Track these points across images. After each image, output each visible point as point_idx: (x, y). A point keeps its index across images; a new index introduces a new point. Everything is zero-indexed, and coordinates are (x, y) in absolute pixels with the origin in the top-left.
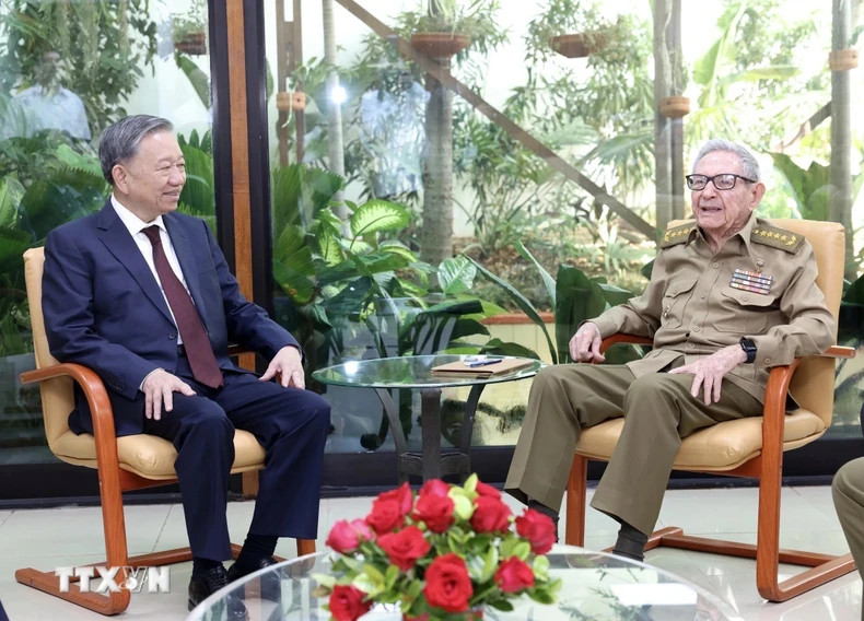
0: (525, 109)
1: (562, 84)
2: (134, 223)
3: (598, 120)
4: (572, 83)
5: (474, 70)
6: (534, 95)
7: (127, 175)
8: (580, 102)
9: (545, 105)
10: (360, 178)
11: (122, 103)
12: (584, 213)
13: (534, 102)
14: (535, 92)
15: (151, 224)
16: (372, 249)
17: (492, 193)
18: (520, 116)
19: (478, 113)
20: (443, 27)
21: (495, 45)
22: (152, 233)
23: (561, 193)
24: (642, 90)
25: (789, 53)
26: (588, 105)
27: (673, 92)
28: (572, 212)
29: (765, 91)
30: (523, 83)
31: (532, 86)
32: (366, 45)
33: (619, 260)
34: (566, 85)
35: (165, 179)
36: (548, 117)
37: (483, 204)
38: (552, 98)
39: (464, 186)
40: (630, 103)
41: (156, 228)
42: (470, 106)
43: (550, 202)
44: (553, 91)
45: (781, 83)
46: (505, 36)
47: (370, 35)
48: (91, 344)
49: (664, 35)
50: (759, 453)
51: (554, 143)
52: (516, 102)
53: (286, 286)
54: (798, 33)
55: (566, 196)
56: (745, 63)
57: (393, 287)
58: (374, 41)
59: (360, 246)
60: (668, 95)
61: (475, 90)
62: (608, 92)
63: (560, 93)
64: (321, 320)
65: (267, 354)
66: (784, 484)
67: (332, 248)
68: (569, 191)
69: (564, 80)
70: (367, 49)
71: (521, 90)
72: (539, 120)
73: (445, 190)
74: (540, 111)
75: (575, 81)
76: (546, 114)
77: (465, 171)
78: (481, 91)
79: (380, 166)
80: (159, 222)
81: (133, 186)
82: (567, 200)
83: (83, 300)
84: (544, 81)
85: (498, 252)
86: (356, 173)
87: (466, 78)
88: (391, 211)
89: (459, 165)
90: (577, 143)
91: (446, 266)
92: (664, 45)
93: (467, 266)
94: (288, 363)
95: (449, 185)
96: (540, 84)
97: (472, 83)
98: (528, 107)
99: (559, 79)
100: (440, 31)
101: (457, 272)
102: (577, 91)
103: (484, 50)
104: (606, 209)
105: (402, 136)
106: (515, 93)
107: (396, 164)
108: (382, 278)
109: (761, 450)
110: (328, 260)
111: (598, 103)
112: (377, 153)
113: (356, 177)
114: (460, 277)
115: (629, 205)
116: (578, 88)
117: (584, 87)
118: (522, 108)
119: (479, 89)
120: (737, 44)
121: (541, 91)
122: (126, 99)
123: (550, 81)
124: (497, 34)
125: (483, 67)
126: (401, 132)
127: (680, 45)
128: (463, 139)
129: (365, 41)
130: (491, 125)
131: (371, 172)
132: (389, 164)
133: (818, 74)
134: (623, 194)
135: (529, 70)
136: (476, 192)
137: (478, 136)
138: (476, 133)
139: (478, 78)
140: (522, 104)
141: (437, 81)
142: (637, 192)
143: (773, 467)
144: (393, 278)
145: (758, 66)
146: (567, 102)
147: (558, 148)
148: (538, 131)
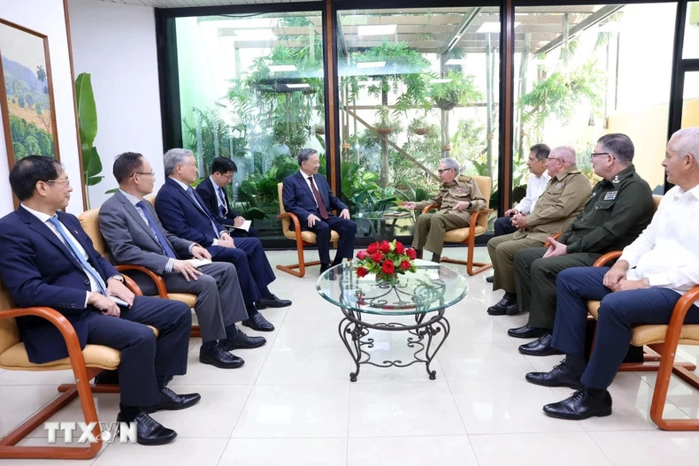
0: (408, 149)
2: (306, 176)
3: (427, 152)
5: (394, 138)
6: (410, 145)
7: (305, 164)
8: (422, 147)
9: (412, 148)
12: (423, 176)
13: (410, 147)
15: (310, 177)
16: (367, 184)
17: (398, 171)
18: (406, 150)
19: (395, 149)
20: (386, 127)
21: (399, 132)
22: (310, 179)
23: (417, 171)
24: (438, 144)
25: (476, 135)
26: (424, 148)
27: (446, 145)
28: (420, 176)
29: (470, 145)
30: (407, 142)
31: (409, 143)
33: (432, 188)
36: (413, 151)
37: (396, 174)
38: (414, 146)
39: (391, 169)
40: (435, 147)
41: (312, 178)
42: (393, 147)
43: (414, 173)
45: (474, 143)
46: (402, 130)
47: (367, 129)
48: (295, 208)
49: (444, 129)
50: (468, 237)
51: (415, 157)
52: (405, 147)
53: (345, 193)
54: (479, 130)
56: (465, 137)
57: (373, 194)
58: (368, 131)
59: (364, 183)
62: (429, 144)
63: (416, 144)
64: (354, 202)
65: (340, 210)
66: (474, 246)
67: (357, 184)
68: (419, 170)
69: (418, 141)
70: (366, 133)
72: (411, 151)
73: (386, 170)
75: (421, 141)
79: (369, 163)
80: (313, 176)
81: (306, 167)
82: (418, 173)
83: (293, 196)
84: (412, 141)
85: (400, 186)
86: (363, 165)
87: (390, 140)
88: (372, 175)
89: (390, 164)
90: (421, 157)
91: (386, 189)
92: (444, 132)
93: (392, 189)
94: (346, 213)
95: (387, 168)
97: (393, 142)
99: (416, 141)
101: (390, 191)
102: (421, 144)
103: (397, 133)
104: (429, 175)
106: (405, 144)
107: (373, 163)
108: (370, 191)
110: (356, 187)
111: (427, 147)
112: (368, 160)
117: (423, 143)
119: (395, 143)
120: (463, 132)
121: (412, 144)
123: (414, 141)
124: (400, 129)
125: (396, 137)
128: (391, 156)
129: (365, 131)
130: (398, 153)
131: (367, 165)
132: (371, 163)
135: (409, 138)
136: (394, 170)
138: (394, 155)
139: (395, 140)
140: (407, 147)
141: (384, 142)
143: (472, 241)
145: (468, 138)
146: (418, 147)
147: (416, 159)
148: (411, 154)
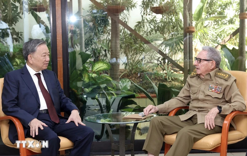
0: (141, 29)
1: (152, 21)
3: (164, 32)
4: (155, 20)
5: (125, 16)
6: (144, 24)
7: (33, 58)
8: (158, 27)
9: (147, 27)
10: (89, 51)
11: (14, 26)
12: (160, 62)
13: (144, 26)
14: (144, 23)
15: (38, 72)
16: (98, 76)
17: (130, 55)
18: (139, 31)
19: (126, 30)
20: (117, 4)
21: (131, 8)
22: (38, 75)
23: (152, 55)
24: (178, 23)
25: (223, 11)
26: (161, 27)
27: (189, 25)
28: (156, 62)
29: (216, 23)
30: (140, 20)
31: (143, 21)
32: (91, 8)
33: (171, 77)
34: (153, 21)
35: (44, 59)
36: (148, 31)
37: (128, 59)
38: (149, 25)
39: (122, 53)
40: (174, 27)
41: (39, 74)
42: (124, 28)
43: (149, 58)
44: (150, 23)
45: (221, 20)
46: (135, 5)
47: (92, 5)
48: (15, 109)
49: (187, 7)
50: (220, 145)
51: (151, 40)
52: (138, 27)
53: (74, 89)
54: (226, 5)
55: (154, 56)
56: (210, 14)
57: (106, 88)
58: (93, 7)
59: (94, 75)
60: (188, 26)
61: (125, 22)
62: (167, 24)
63: (152, 24)
64: (84, 100)
66: (228, 152)
67: (86, 76)
68: (155, 55)
69: (153, 19)
70: (91, 9)
71: (139, 23)
72: (145, 32)
73: (117, 55)
74: (146, 29)
75: (156, 20)
76: (147, 30)
77: (122, 48)
78: (127, 23)
79: (95, 47)
80: (41, 72)
81: (34, 61)
82: (154, 58)
83: (15, 95)
84: (147, 20)
85: (133, 75)
86: (88, 49)
87: (122, 18)
88: (104, 65)
90: (158, 40)
91: (121, 82)
92: (187, 10)
93: (128, 82)
95: (119, 54)
96: (145, 21)
97: (124, 20)
98: (142, 28)
99: (151, 19)
100: (116, 5)
101: (125, 84)
102: (157, 23)
103: (128, 10)
104: (167, 61)
105: (102, 37)
106: (138, 23)
107: (100, 46)
108: (103, 86)
109: (221, 144)
110: (85, 80)
111: (164, 27)
112: (94, 43)
113: (88, 50)
114: (126, 85)
115: (173, 59)
116: (158, 22)
117: (159, 22)
118: (140, 29)
119: (126, 22)
120: (207, 8)
121: (146, 23)
122: (15, 25)
123: (149, 20)
124: (132, 5)
125: (128, 15)
126: (102, 36)
127: (192, 10)
128: (122, 38)
129: (90, 7)
130: (130, 33)
131: (92, 48)
132: (98, 46)
133: (232, 18)
134: (172, 56)
135: (142, 16)
136: (125, 55)
137: (127, 38)
138: (126, 37)
139: (126, 18)
140: (140, 27)
141: (115, 21)
142: (176, 55)
143: (224, 148)
144: (106, 86)
145: (214, 15)
146: (154, 27)
147: (152, 42)
148: (145, 36)
